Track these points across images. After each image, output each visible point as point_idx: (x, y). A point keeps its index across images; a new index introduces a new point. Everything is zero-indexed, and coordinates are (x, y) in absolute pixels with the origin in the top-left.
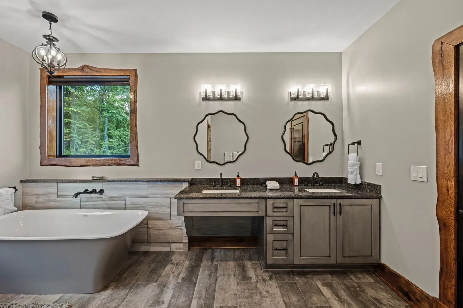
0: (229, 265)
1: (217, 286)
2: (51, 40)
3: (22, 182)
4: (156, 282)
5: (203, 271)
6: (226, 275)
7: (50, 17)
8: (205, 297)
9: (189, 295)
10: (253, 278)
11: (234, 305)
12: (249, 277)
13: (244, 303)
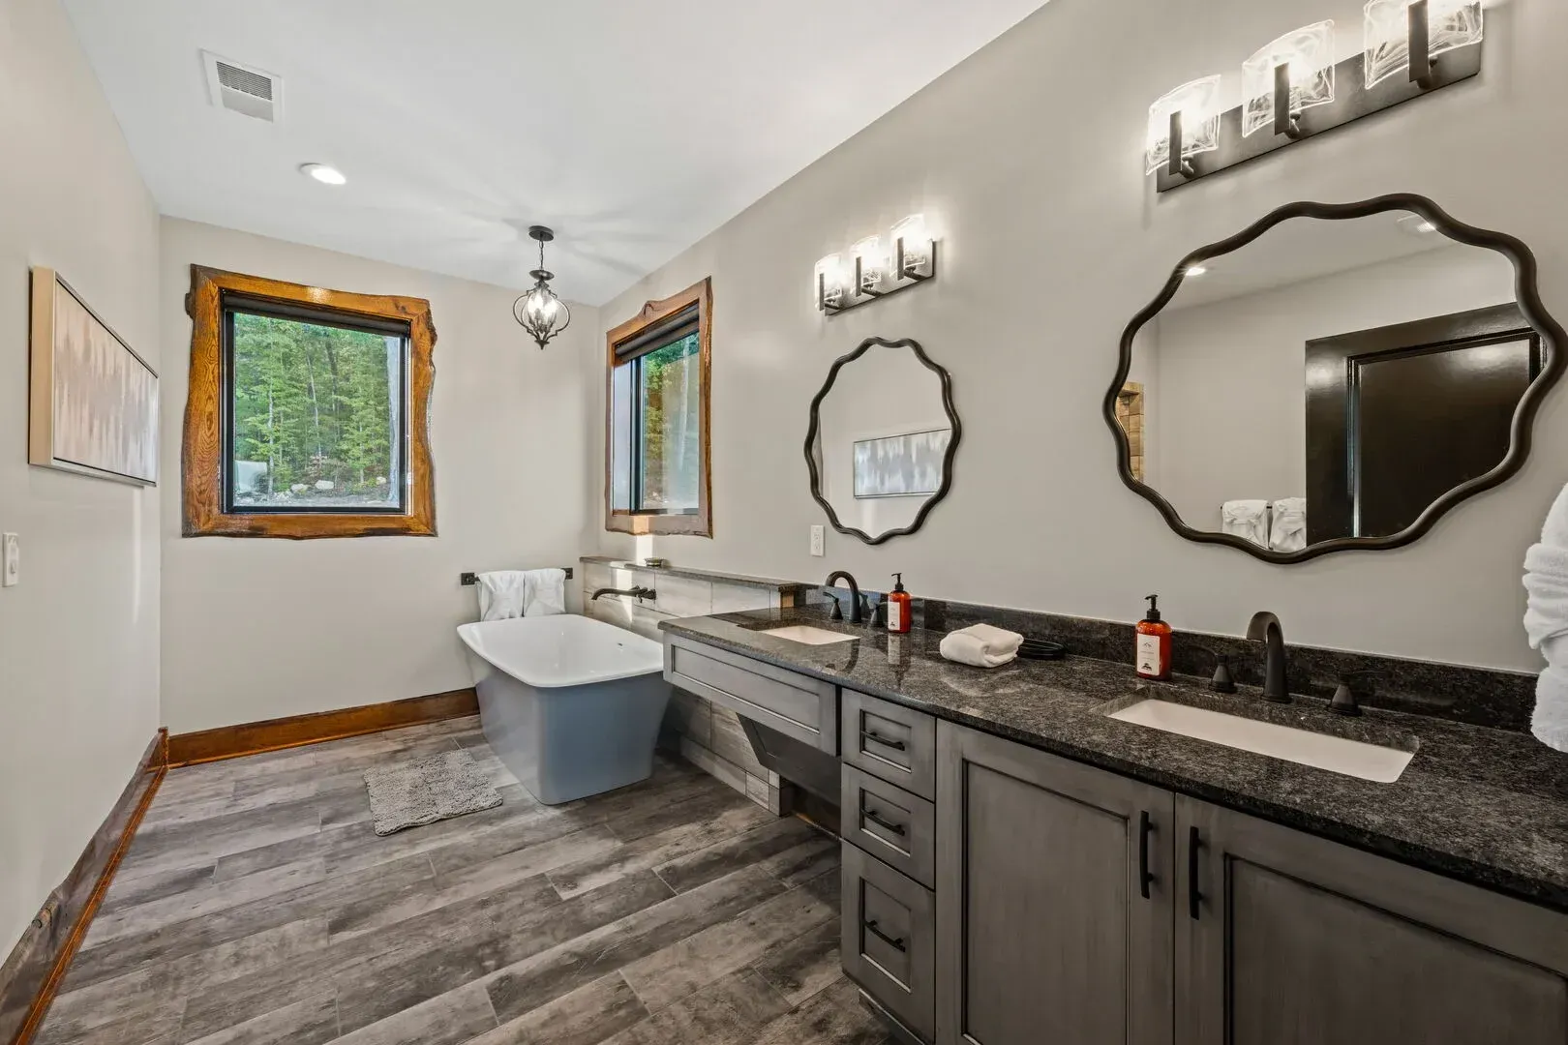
0: (809, 911)
1: (696, 936)
2: (542, 278)
3: (582, 559)
4: (626, 842)
5: (733, 881)
6: (754, 929)
7: (541, 234)
8: (637, 937)
9: (624, 909)
10: (802, 991)
11: (646, 1006)
12: (794, 982)
13: (674, 1023)
